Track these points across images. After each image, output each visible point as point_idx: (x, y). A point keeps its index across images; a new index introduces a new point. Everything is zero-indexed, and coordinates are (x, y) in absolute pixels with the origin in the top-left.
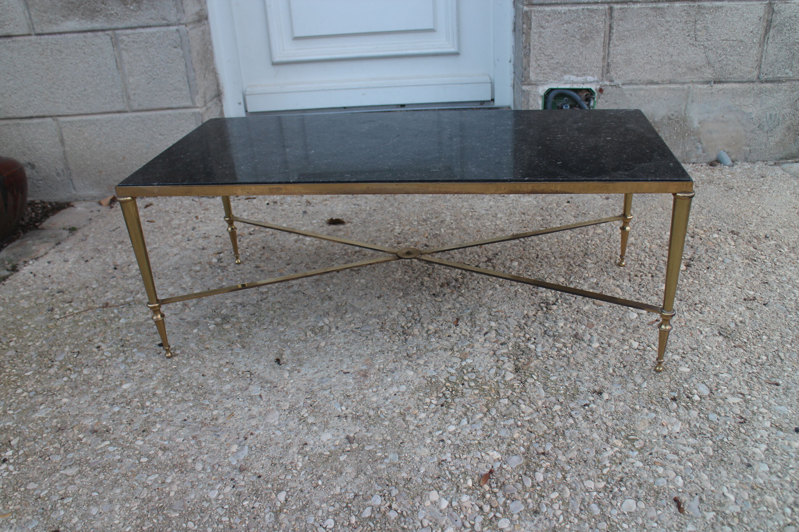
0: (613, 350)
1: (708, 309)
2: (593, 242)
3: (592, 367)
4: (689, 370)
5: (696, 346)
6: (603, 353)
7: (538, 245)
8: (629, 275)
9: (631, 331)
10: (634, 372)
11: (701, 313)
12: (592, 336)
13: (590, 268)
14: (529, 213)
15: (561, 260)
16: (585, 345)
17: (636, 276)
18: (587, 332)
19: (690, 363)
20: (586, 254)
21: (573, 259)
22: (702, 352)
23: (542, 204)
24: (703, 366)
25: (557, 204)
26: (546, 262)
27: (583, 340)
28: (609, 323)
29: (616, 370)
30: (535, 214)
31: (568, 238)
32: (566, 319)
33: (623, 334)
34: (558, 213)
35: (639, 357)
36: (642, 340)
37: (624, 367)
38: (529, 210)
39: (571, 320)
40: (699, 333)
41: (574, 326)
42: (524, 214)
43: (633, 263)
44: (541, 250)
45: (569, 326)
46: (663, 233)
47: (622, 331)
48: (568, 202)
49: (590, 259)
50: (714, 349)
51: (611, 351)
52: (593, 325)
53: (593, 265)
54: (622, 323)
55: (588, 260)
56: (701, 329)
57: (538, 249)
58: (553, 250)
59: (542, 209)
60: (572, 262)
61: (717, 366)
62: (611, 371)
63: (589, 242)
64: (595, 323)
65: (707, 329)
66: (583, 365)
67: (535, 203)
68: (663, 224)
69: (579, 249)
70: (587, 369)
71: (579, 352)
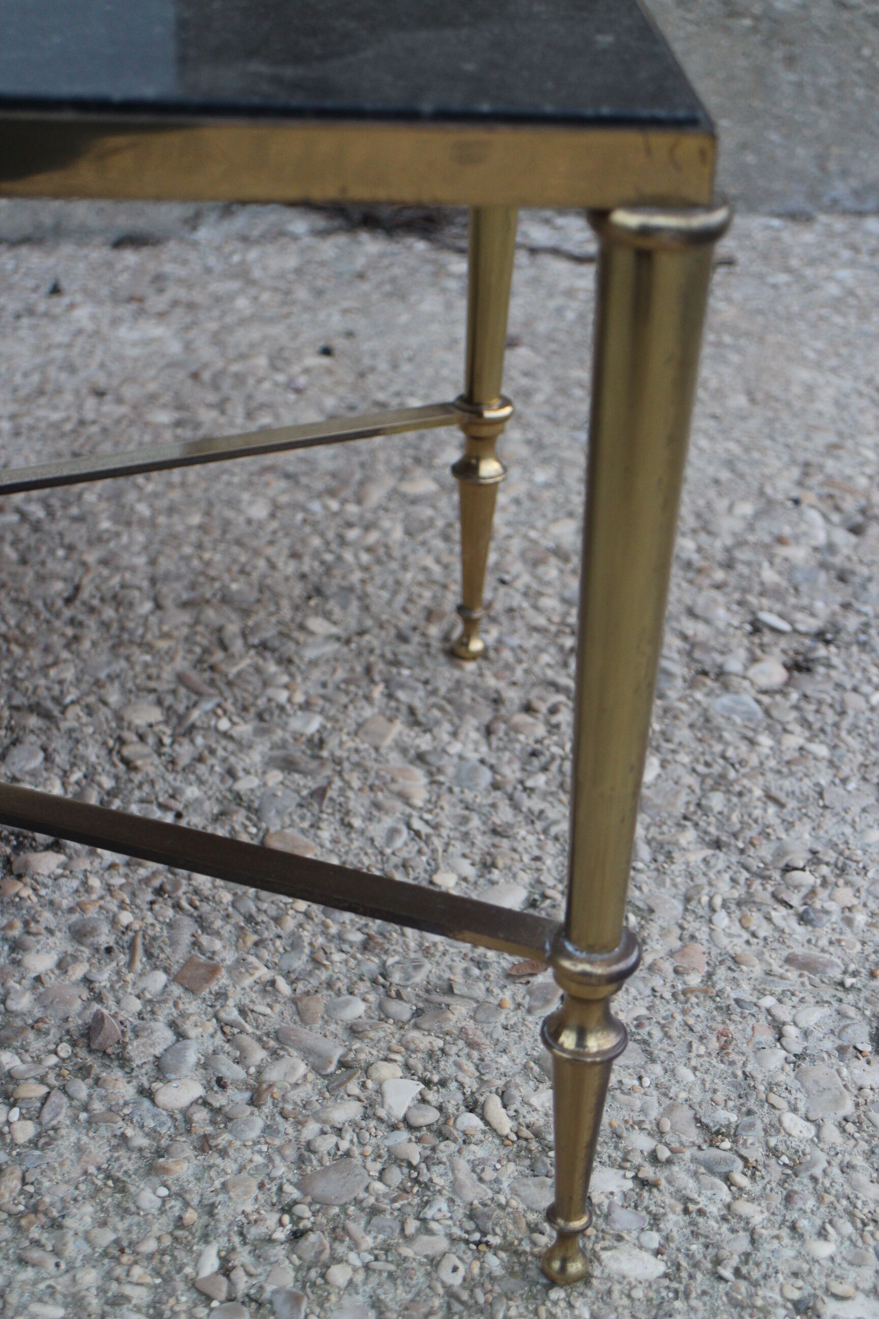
0: (269, 1130)
1: (845, 895)
2: (373, 537)
3: (106, 1237)
4: (658, 1267)
5: (727, 1116)
6: (204, 1145)
7: (97, 540)
8: (497, 701)
9: (403, 1010)
10: (339, 1275)
11: (803, 919)
12: (181, 1036)
13: (313, 663)
14: (129, 392)
15: (186, 617)
16: (125, 1090)
17: (528, 708)
18: (166, 1011)
19: (674, 1221)
20: (318, 591)
21: (246, 613)
22: (756, 1154)
23: (206, 352)
24: (742, 1243)
25: (277, 361)
26: (105, 625)
27: (124, 1061)
28: (300, 963)
29: (243, 1256)
30: (152, 398)
31: (260, 511)
32: (79, 934)
33: (354, 1031)
34: (260, 397)
35: (396, 1176)
36: (447, 1067)
37: (297, 1235)
38: (130, 379)
39: (105, 938)
40: (766, 1036)
41: (104, 978)
42: (100, 394)
43: (535, 640)
44: (104, 562)
45: (78, 971)
47: (356, 1009)
48: (327, 352)
49: (327, 616)
50: (832, 1134)
51: (254, 1132)
52: (213, 970)
53: (331, 648)
54: (372, 964)
55: (317, 624)
56: (783, 1013)
57: (91, 557)
58: (165, 564)
59: (195, 376)
60: (233, 628)
61: (824, 1250)
62: (210, 1264)
63: (352, 534)
64: (229, 957)
65: (813, 1016)
66: (56, 1225)
67: (175, 348)
68: (730, 464)
69: (291, 568)
70: (74, 1248)
71: (69, 1137)
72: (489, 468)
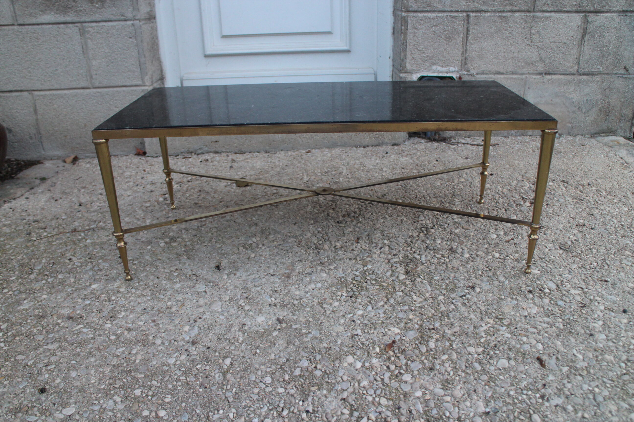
0: (481, 259)
1: (550, 231)
2: (459, 187)
3: (465, 270)
4: (539, 272)
5: (543, 256)
6: (473, 261)
7: (416, 189)
8: (488, 209)
9: (493, 246)
10: (498, 273)
11: (545, 234)
12: (463, 249)
13: (458, 205)
14: (407, 168)
15: (435, 199)
16: (459, 256)
17: (493, 210)
18: (459, 247)
19: (540, 267)
20: (454, 195)
21: (444, 198)
22: (548, 260)
23: (417, 162)
24: (549, 269)
25: (429, 162)
26: (424, 201)
27: (457, 252)
28: (475, 241)
29: (484, 272)
30: (412, 169)
31: (439, 184)
32: (442, 239)
33: (487, 249)
34: (429, 168)
35: (500, 264)
36: (502, 252)
37: (490, 270)
38: (407, 166)
39: (446, 239)
40: (545, 248)
41: (449, 243)
42: (403, 168)
43: (490, 201)
44: (419, 192)
45: (445, 243)
46: (511, 181)
47: (486, 246)
48: (437, 161)
49: (457, 198)
50: (557, 258)
51: (479, 259)
52: (464, 242)
53: (459, 203)
54: (485, 241)
55: (455, 199)
56: (546, 245)
57: (416, 191)
58: (428, 192)
59: (417, 165)
60: (443, 200)
61: (561, 270)
62: (480, 273)
63: (455, 187)
64: (465, 241)
65: (550, 245)
66: (458, 269)
67: (411, 161)
68: (510, 175)
69: (448, 192)
70: (462, 271)
71: (454, 261)
72: (486, 173)
